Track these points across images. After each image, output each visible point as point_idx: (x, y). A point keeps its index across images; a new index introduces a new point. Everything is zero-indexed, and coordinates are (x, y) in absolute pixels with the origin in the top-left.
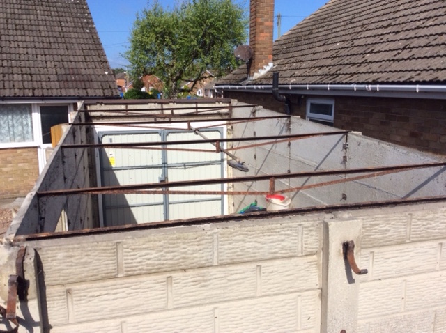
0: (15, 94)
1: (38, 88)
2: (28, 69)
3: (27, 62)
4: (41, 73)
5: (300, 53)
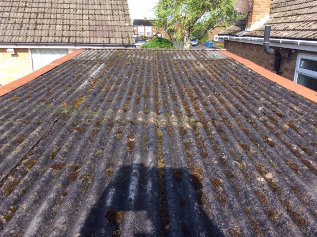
1: (73, 37)
2: (68, 21)
3: (68, 15)
4: (77, 24)
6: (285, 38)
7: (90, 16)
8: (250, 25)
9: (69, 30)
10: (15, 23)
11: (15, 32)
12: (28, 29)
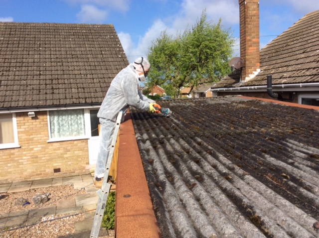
0: (73, 102)
1: (89, 98)
2: (81, 84)
3: (81, 80)
4: (90, 87)
6: (286, 83)
7: (100, 80)
8: (245, 77)
9: (84, 92)
10: (33, 89)
11: (35, 97)
12: (46, 93)
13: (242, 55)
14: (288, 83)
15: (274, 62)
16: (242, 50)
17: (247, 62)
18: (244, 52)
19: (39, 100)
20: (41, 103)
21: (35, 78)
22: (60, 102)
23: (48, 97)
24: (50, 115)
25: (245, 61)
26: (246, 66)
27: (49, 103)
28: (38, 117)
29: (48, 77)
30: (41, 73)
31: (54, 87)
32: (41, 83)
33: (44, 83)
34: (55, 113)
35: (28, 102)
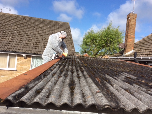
5: (145, 47)
6: (143, 57)
8: (125, 53)
10: (27, 45)
11: (27, 49)
12: (33, 48)
13: (126, 42)
14: (144, 57)
15: (141, 48)
16: (126, 40)
17: (127, 46)
18: (126, 41)
19: (29, 50)
20: (29, 52)
21: (29, 41)
22: (38, 53)
23: (33, 50)
24: (32, 58)
25: (126, 45)
26: (127, 48)
27: (33, 52)
28: (27, 58)
29: (35, 41)
30: (33, 39)
31: (37, 46)
32: (32, 43)
33: (33, 44)
34: (35, 57)
35: (24, 50)
